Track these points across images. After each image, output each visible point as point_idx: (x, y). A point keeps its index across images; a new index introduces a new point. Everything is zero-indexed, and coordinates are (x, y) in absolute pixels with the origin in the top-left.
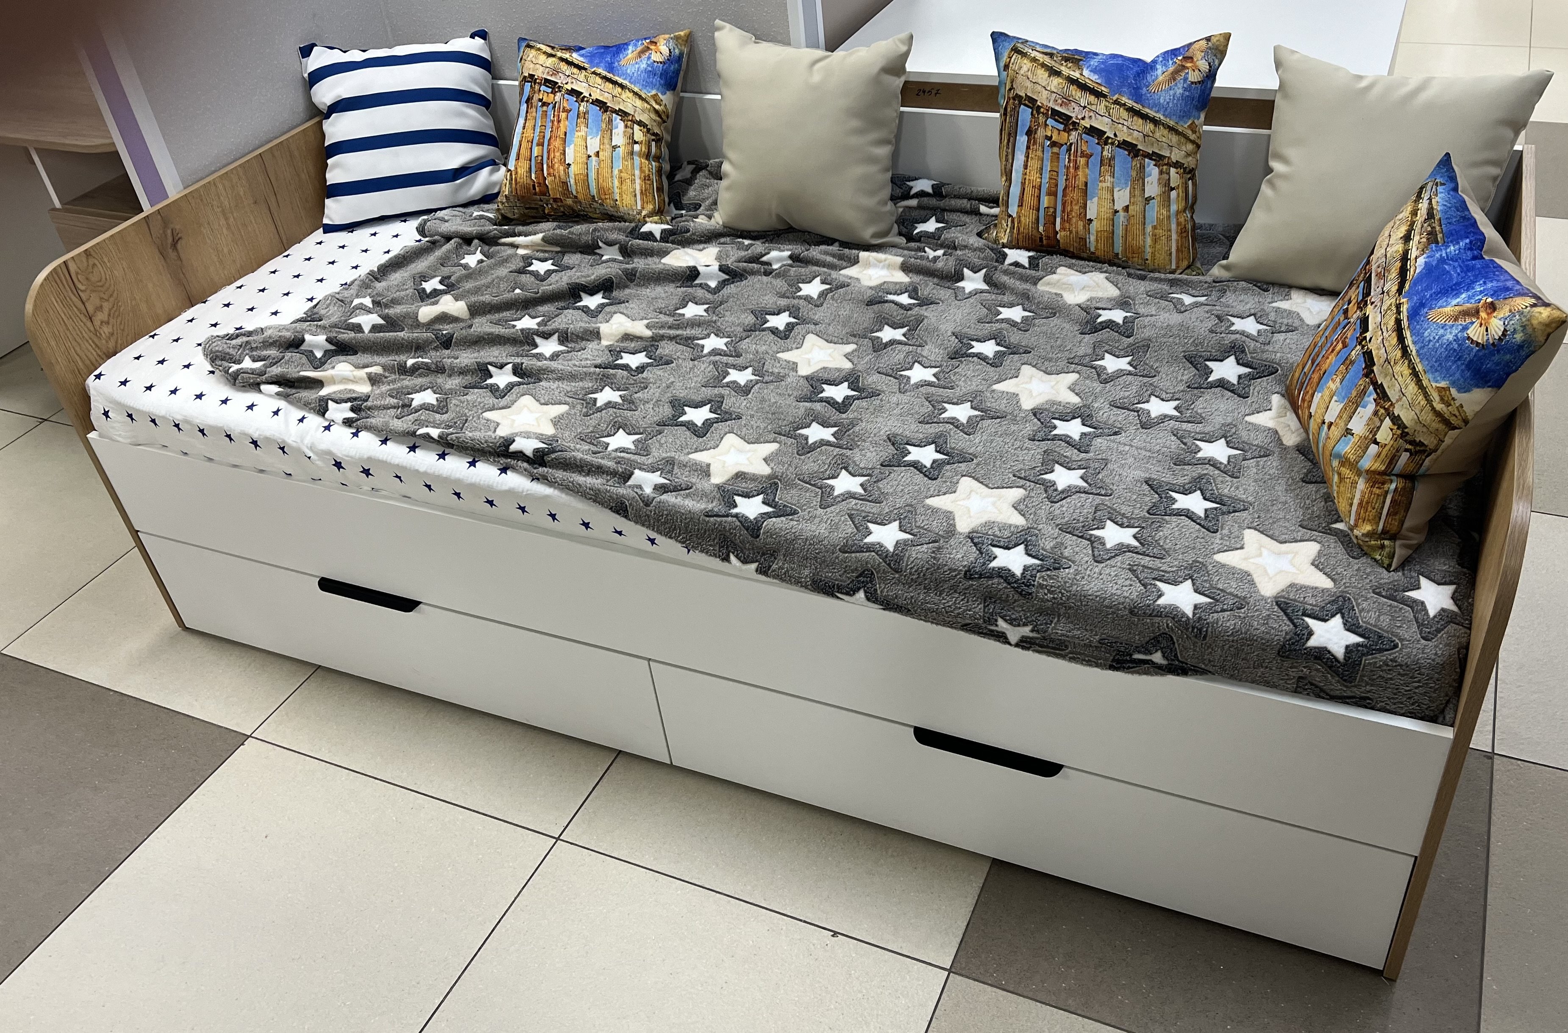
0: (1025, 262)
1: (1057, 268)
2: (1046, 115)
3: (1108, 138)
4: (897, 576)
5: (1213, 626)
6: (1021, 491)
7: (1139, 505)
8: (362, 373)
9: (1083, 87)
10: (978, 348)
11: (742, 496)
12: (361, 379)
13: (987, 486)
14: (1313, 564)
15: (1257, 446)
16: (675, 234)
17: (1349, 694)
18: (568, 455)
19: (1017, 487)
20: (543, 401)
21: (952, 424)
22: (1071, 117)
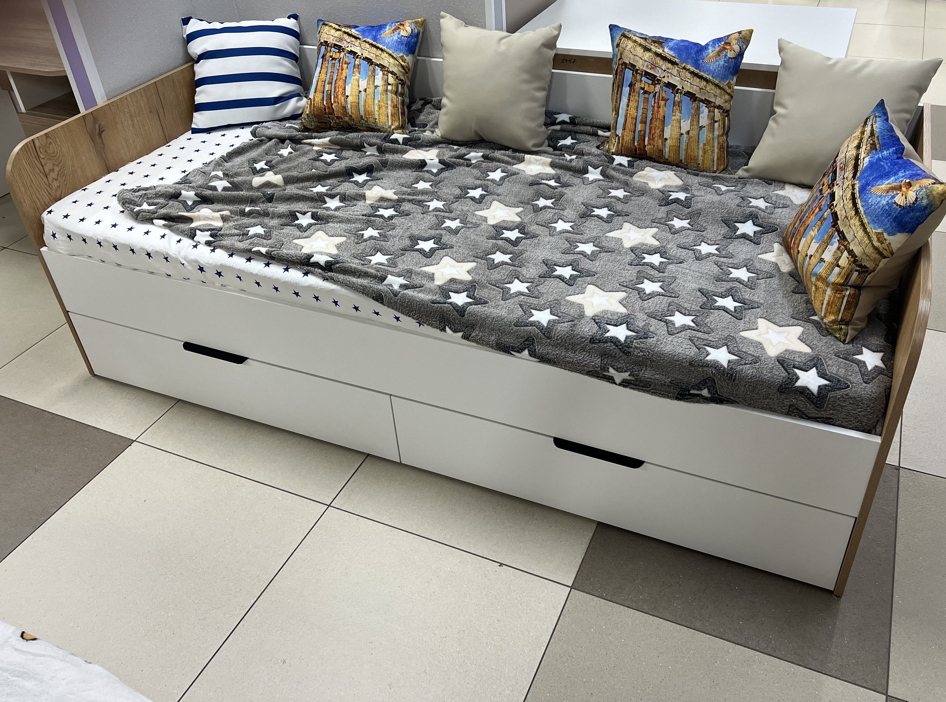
0: (626, 164)
1: (645, 168)
2: (641, 75)
3: (678, 89)
4: (548, 341)
5: (739, 373)
6: (624, 293)
7: (695, 303)
8: (218, 215)
9: (664, 58)
10: (597, 212)
11: (454, 292)
12: (217, 218)
13: (603, 290)
14: (799, 339)
15: (765, 272)
16: (411, 141)
17: (819, 415)
18: (347, 265)
19: (622, 291)
20: (330, 235)
21: (582, 254)
22: (657, 76)
